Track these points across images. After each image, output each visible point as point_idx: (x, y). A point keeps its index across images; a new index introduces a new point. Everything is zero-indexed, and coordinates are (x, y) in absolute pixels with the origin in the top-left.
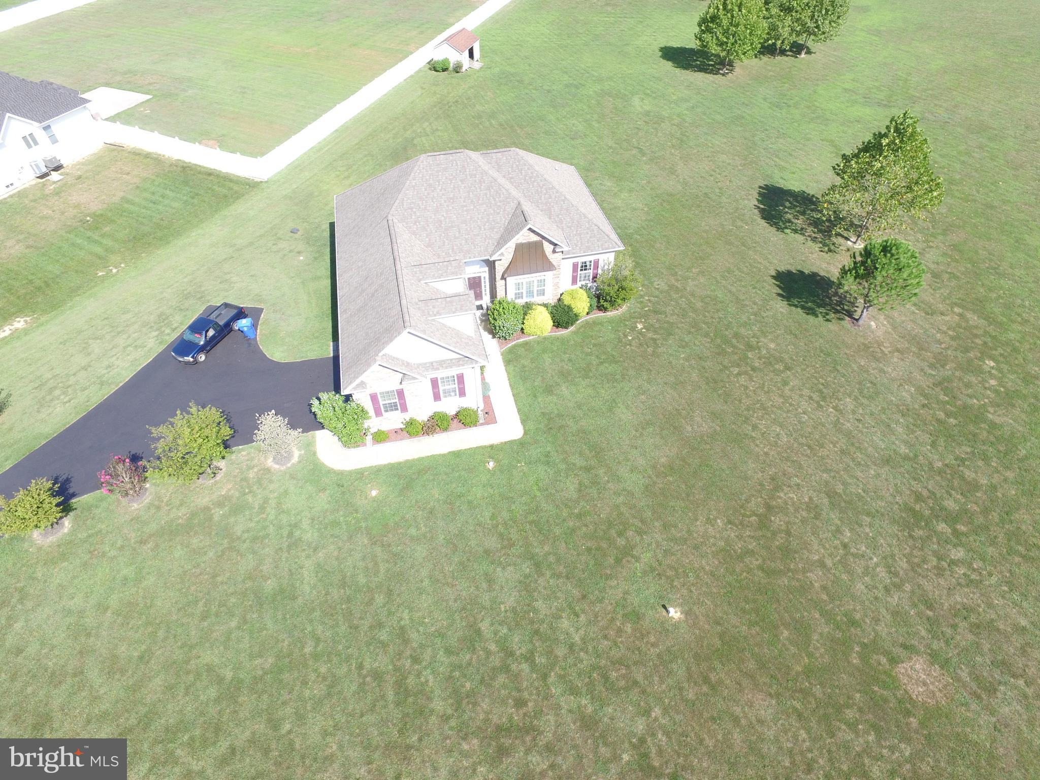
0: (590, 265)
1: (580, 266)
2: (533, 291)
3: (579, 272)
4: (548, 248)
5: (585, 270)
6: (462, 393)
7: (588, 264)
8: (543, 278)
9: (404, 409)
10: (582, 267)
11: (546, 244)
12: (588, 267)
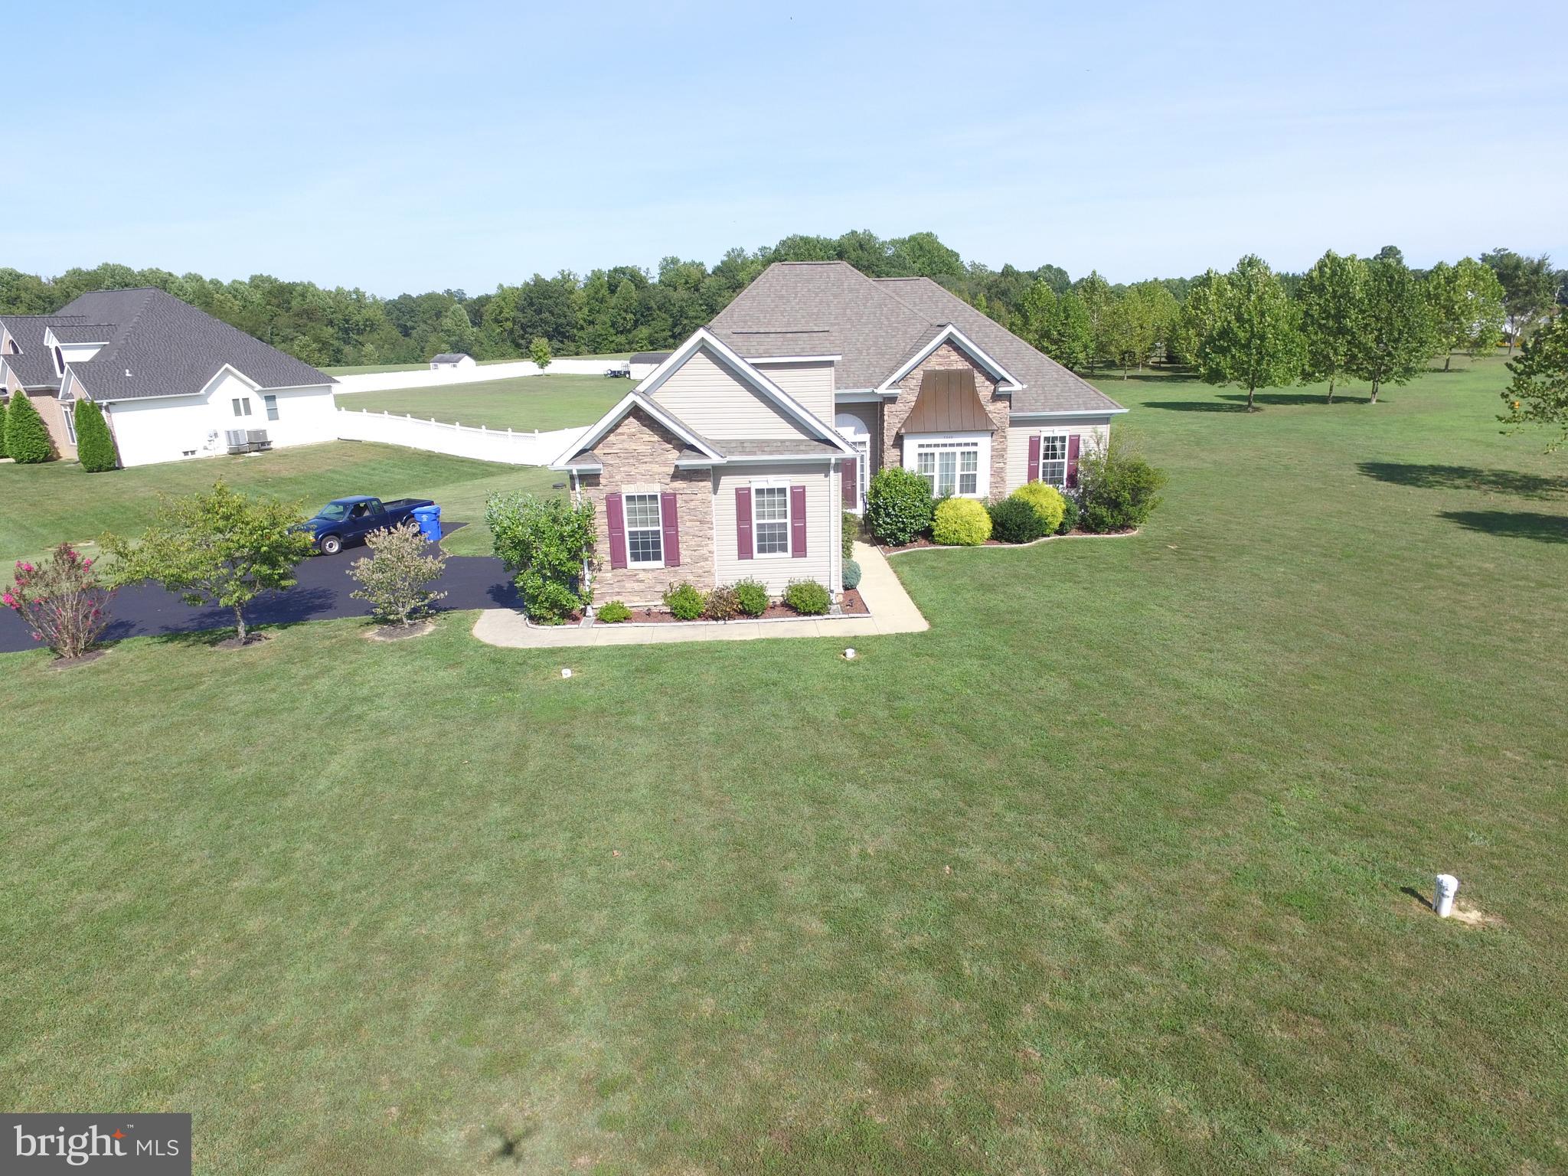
0: (1063, 447)
1: (1043, 445)
2: (954, 476)
3: (1042, 461)
4: (984, 389)
5: (1054, 456)
6: (800, 549)
7: (1058, 444)
8: (972, 449)
9: (673, 559)
10: (1047, 448)
11: (979, 379)
12: (1059, 452)
